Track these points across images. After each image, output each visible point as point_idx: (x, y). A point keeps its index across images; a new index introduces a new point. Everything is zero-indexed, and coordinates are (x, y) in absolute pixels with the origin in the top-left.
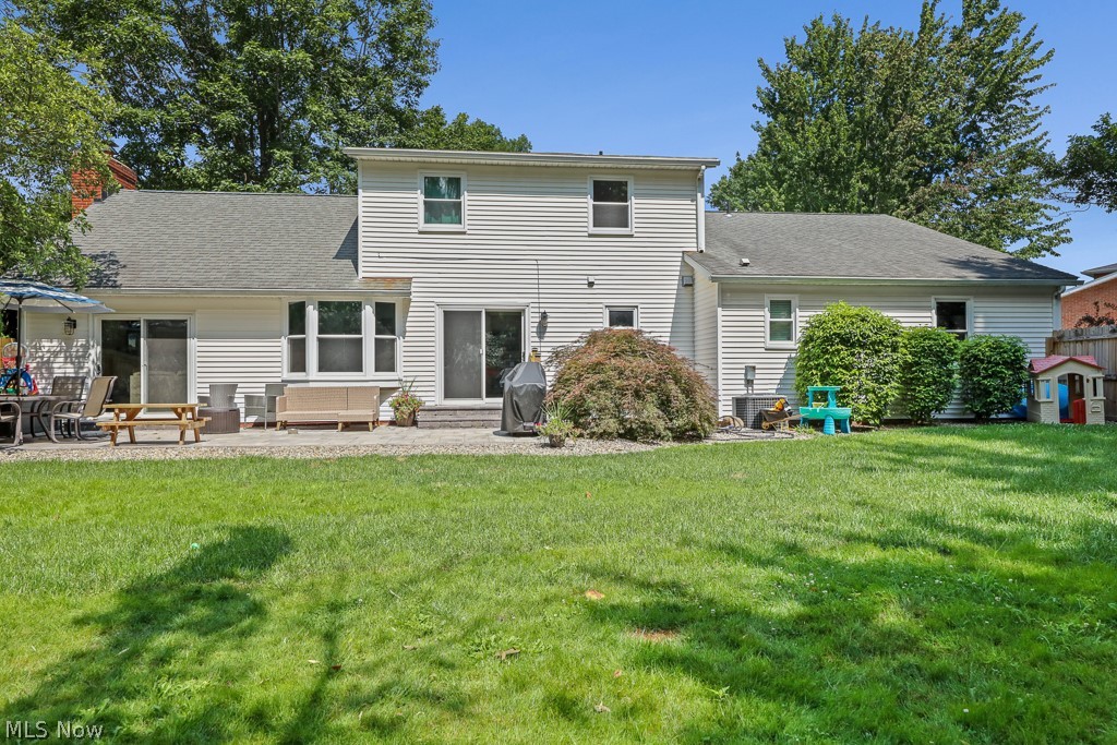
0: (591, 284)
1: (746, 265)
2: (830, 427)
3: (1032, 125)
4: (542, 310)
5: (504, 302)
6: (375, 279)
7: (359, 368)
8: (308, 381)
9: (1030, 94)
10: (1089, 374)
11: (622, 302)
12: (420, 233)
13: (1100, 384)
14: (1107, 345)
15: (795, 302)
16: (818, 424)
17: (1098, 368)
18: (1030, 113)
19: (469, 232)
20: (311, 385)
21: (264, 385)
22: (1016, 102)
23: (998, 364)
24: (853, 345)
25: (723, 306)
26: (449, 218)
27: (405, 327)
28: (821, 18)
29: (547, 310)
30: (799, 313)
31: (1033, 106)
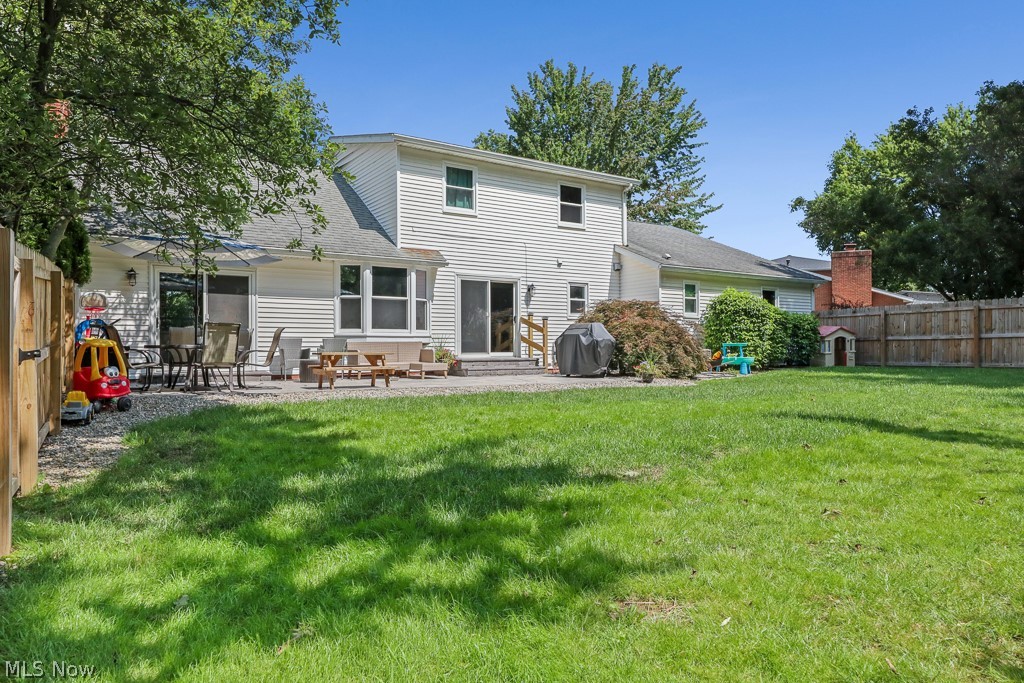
0: (559, 265)
1: (668, 258)
2: (745, 369)
3: (695, 169)
4: (530, 284)
5: (503, 276)
6: (412, 249)
7: (404, 326)
8: (366, 337)
9: (692, 147)
10: (848, 337)
11: (579, 279)
12: (444, 213)
13: (853, 342)
14: (848, 320)
15: (698, 285)
16: (737, 367)
17: (853, 333)
18: (692, 160)
19: (479, 216)
20: (368, 340)
21: (321, 340)
22: (684, 150)
23: (808, 330)
24: (752, 317)
25: (662, 287)
26: (462, 203)
27: (433, 291)
28: (552, 61)
29: (535, 284)
30: (700, 294)
31: (694, 155)
